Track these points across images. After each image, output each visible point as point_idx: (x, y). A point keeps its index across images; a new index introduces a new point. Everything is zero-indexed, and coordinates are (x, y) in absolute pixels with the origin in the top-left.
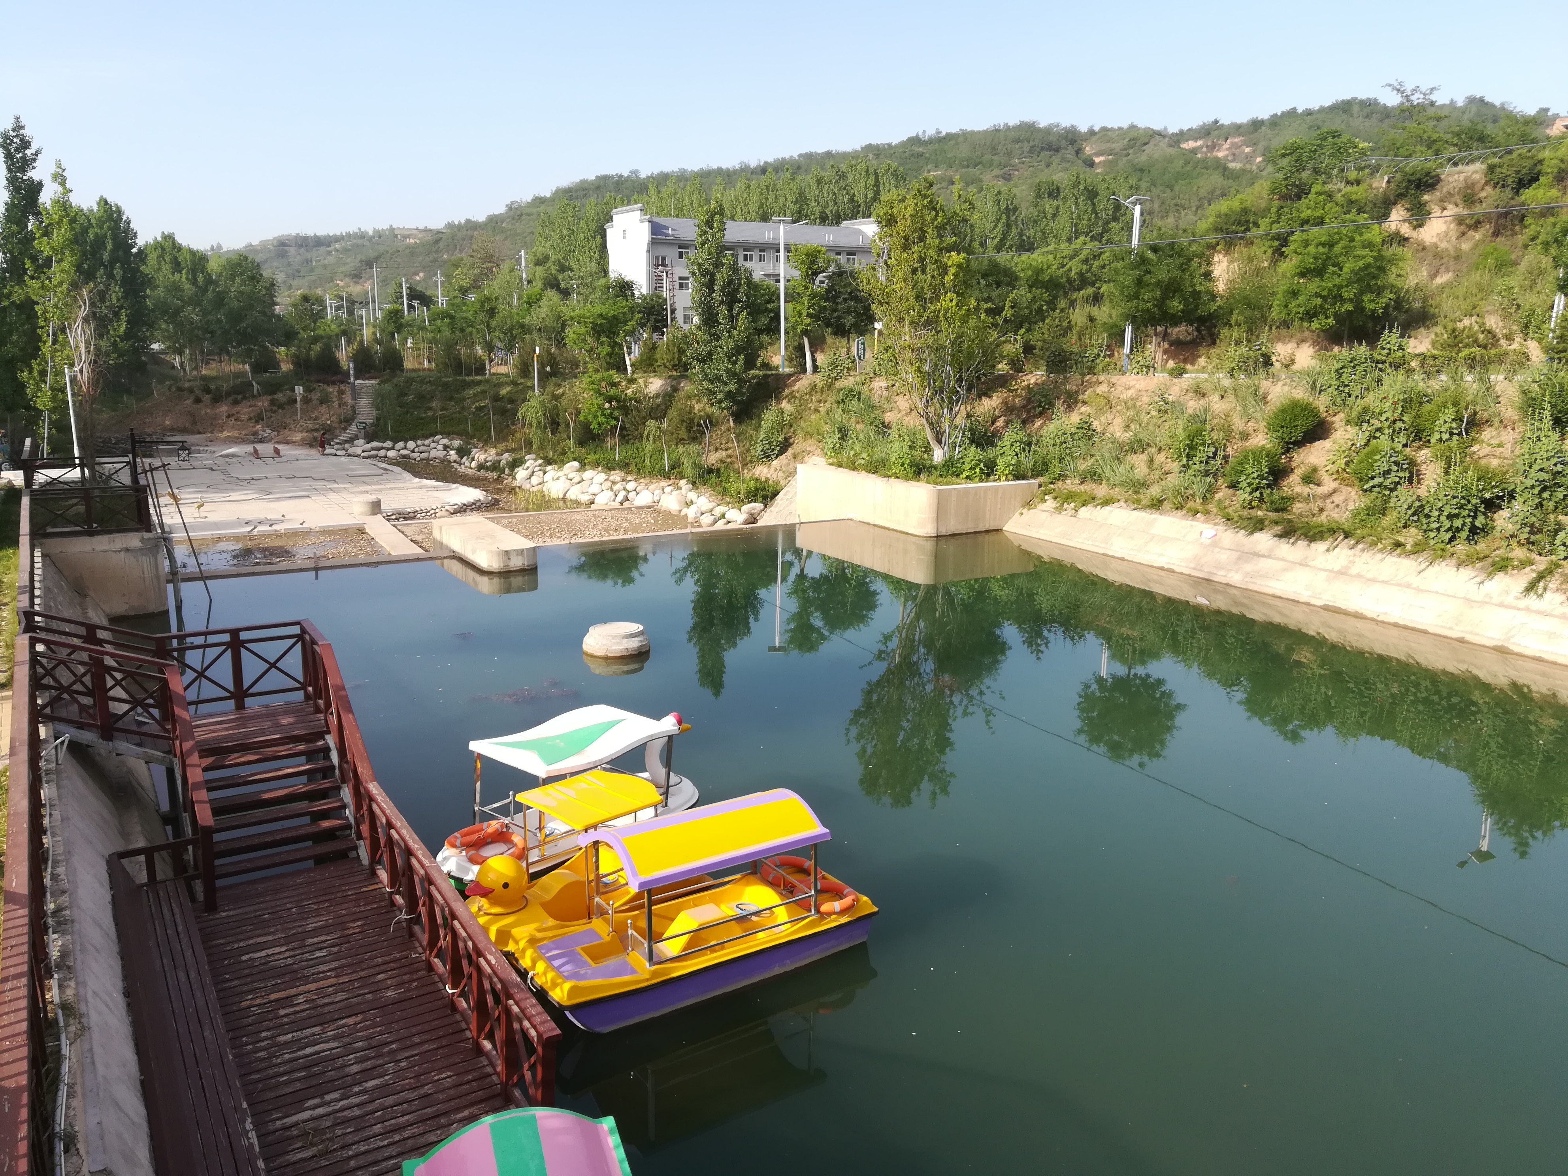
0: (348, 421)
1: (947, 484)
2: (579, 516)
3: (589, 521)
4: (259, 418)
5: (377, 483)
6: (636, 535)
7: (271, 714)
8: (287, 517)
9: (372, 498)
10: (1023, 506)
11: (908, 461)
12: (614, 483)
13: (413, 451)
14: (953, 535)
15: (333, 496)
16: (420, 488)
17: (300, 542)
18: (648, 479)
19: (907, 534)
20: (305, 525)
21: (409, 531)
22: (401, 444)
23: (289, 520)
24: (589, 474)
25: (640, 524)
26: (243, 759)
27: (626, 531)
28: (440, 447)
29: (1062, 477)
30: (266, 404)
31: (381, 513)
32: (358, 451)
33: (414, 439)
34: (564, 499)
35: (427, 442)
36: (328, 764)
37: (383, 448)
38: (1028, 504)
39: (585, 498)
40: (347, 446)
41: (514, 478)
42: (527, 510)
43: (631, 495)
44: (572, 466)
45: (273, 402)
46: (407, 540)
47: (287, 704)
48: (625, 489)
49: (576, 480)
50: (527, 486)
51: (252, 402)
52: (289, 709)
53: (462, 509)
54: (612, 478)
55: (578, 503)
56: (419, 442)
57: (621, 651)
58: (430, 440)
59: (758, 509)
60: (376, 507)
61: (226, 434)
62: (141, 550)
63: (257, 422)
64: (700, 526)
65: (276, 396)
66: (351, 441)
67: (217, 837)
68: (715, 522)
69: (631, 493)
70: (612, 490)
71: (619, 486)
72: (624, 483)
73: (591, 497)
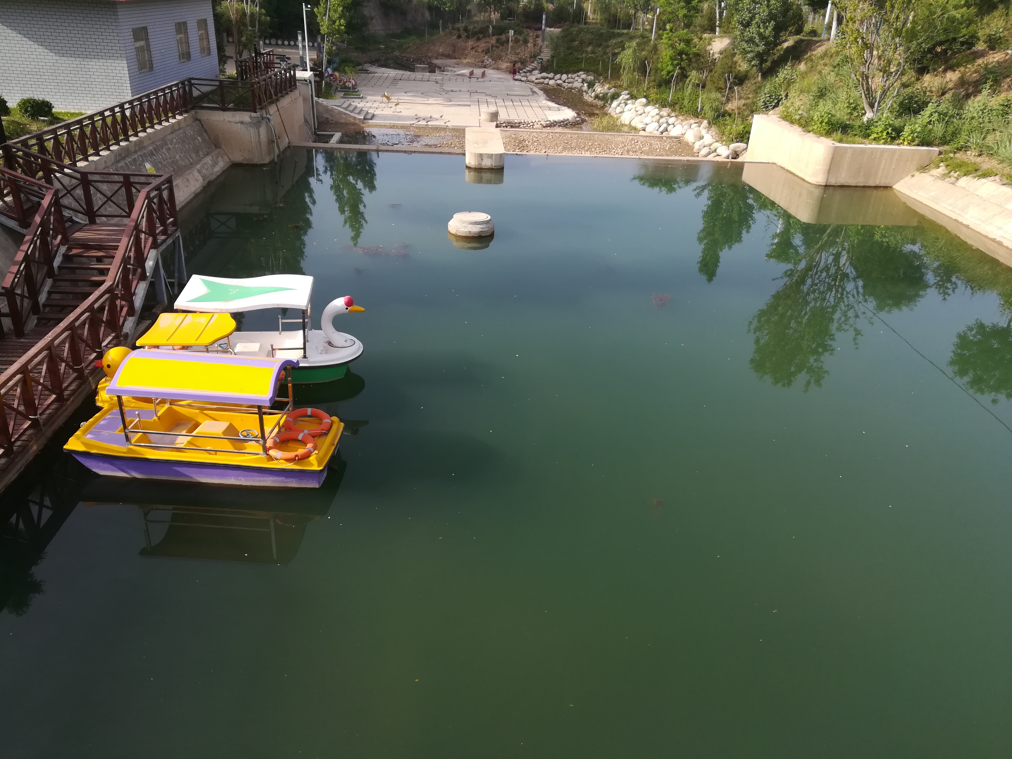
0: (534, 57)
1: (847, 142)
4: (487, 52)
8: (443, 117)
10: (918, 170)
11: (826, 120)
12: (662, 117)
13: (564, 82)
14: (842, 187)
18: (684, 117)
19: (804, 180)
20: (447, 124)
22: (558, 76)
23: (442, 119)
24: (649, 108)
28: (580, 80)
29: (965, 148)
30: (494, 42)
31: (497, 121)
32: (533, 78)
33: (567, 73)
34: (629, 126)
35: (574, 76)
37: (547, 78)
38: (924, 168)
39: (640, 126)
40: (528, 74)
43: (669, 128)
44: (641, 102)
45: (498, 41)
48: (667, 122)
49: (639, 112)
51: (488, 40)
53: (552, 125)
54: (661, 113)
55: (635, 129)
56: (570, 76)
57: (466, 233)
58: (576, 75)
59: (742, 148)
61: (467, 60)
62: (250, 123)
63: (486, 53)
65: (501, 37)
66: (530, 72)
68: (709, 154)
69: (670, 126)
70: (658, 122)
71: (663, 120)
72: (668, 118)
73: (644, 126)
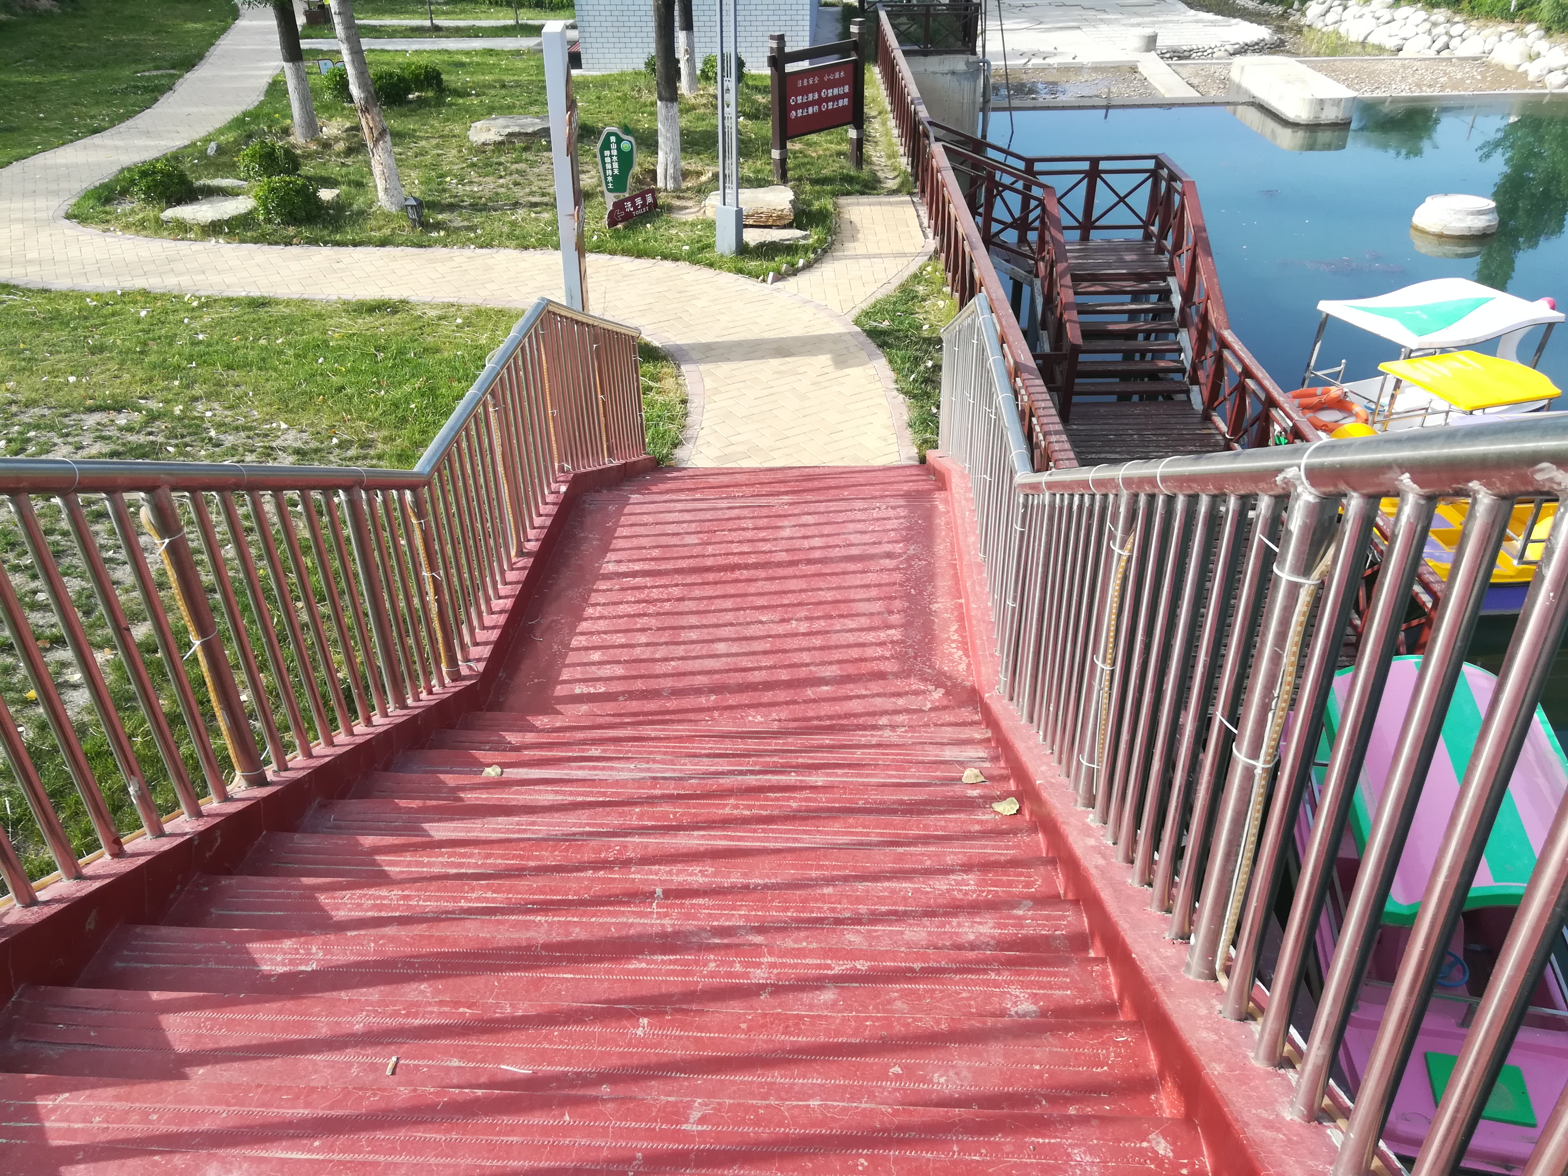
2: (1384, 65)
3: (1396, 72)
5: (1149, 15)
6: (1455, 93)
7: (1113, 249)
8: (1059, 50)
9: (1149, 31)
12: (1435, 24)
15: (1103, 28)
16: (1197, 21)
17: (1073, 79)
18: (1482, 21)
20: (1077, 60)
21: (1185, 72)
23: (1062, 53)
24: (1404, 11)
25: (1462, 80)
26: (1092, 289)
27: (1443, 87)
31: (1155, 50)
34: (1363, 43)
36: (1168, 306)
39: (1391, 44)
41: (1304, 14)
42: (1318, 54)
43: (1454, 43)
46: (1184, 83)
47: (1127, 241)
48: (1447, 33)
49: (1384, 19)
50: (1319, 25)
52: (1129, 246)
53: (1244, 50)
54: (1433, 18)
55: (1380, 49)
57: (1462, 229)
60: (1151, 43)
62: (965, 73)
64: (1545, 87)
67: (1082, 357)
69: (1453, 40)
70: (1430, 34)
71: (1440, 29)
72: (1448, 25)
73: (1400, 42)
